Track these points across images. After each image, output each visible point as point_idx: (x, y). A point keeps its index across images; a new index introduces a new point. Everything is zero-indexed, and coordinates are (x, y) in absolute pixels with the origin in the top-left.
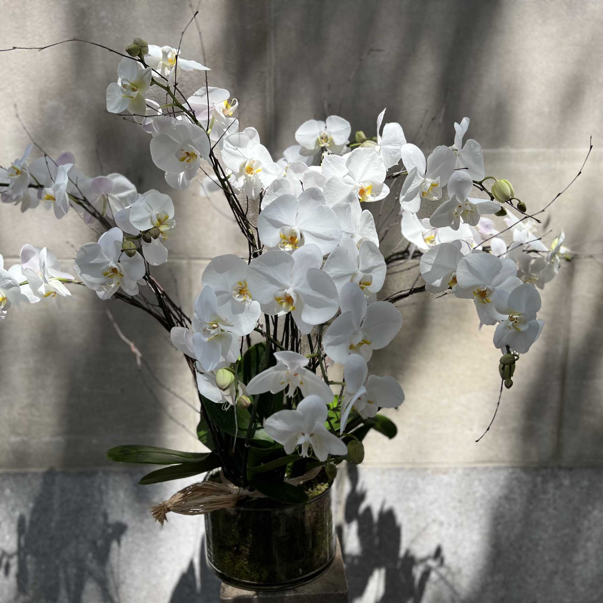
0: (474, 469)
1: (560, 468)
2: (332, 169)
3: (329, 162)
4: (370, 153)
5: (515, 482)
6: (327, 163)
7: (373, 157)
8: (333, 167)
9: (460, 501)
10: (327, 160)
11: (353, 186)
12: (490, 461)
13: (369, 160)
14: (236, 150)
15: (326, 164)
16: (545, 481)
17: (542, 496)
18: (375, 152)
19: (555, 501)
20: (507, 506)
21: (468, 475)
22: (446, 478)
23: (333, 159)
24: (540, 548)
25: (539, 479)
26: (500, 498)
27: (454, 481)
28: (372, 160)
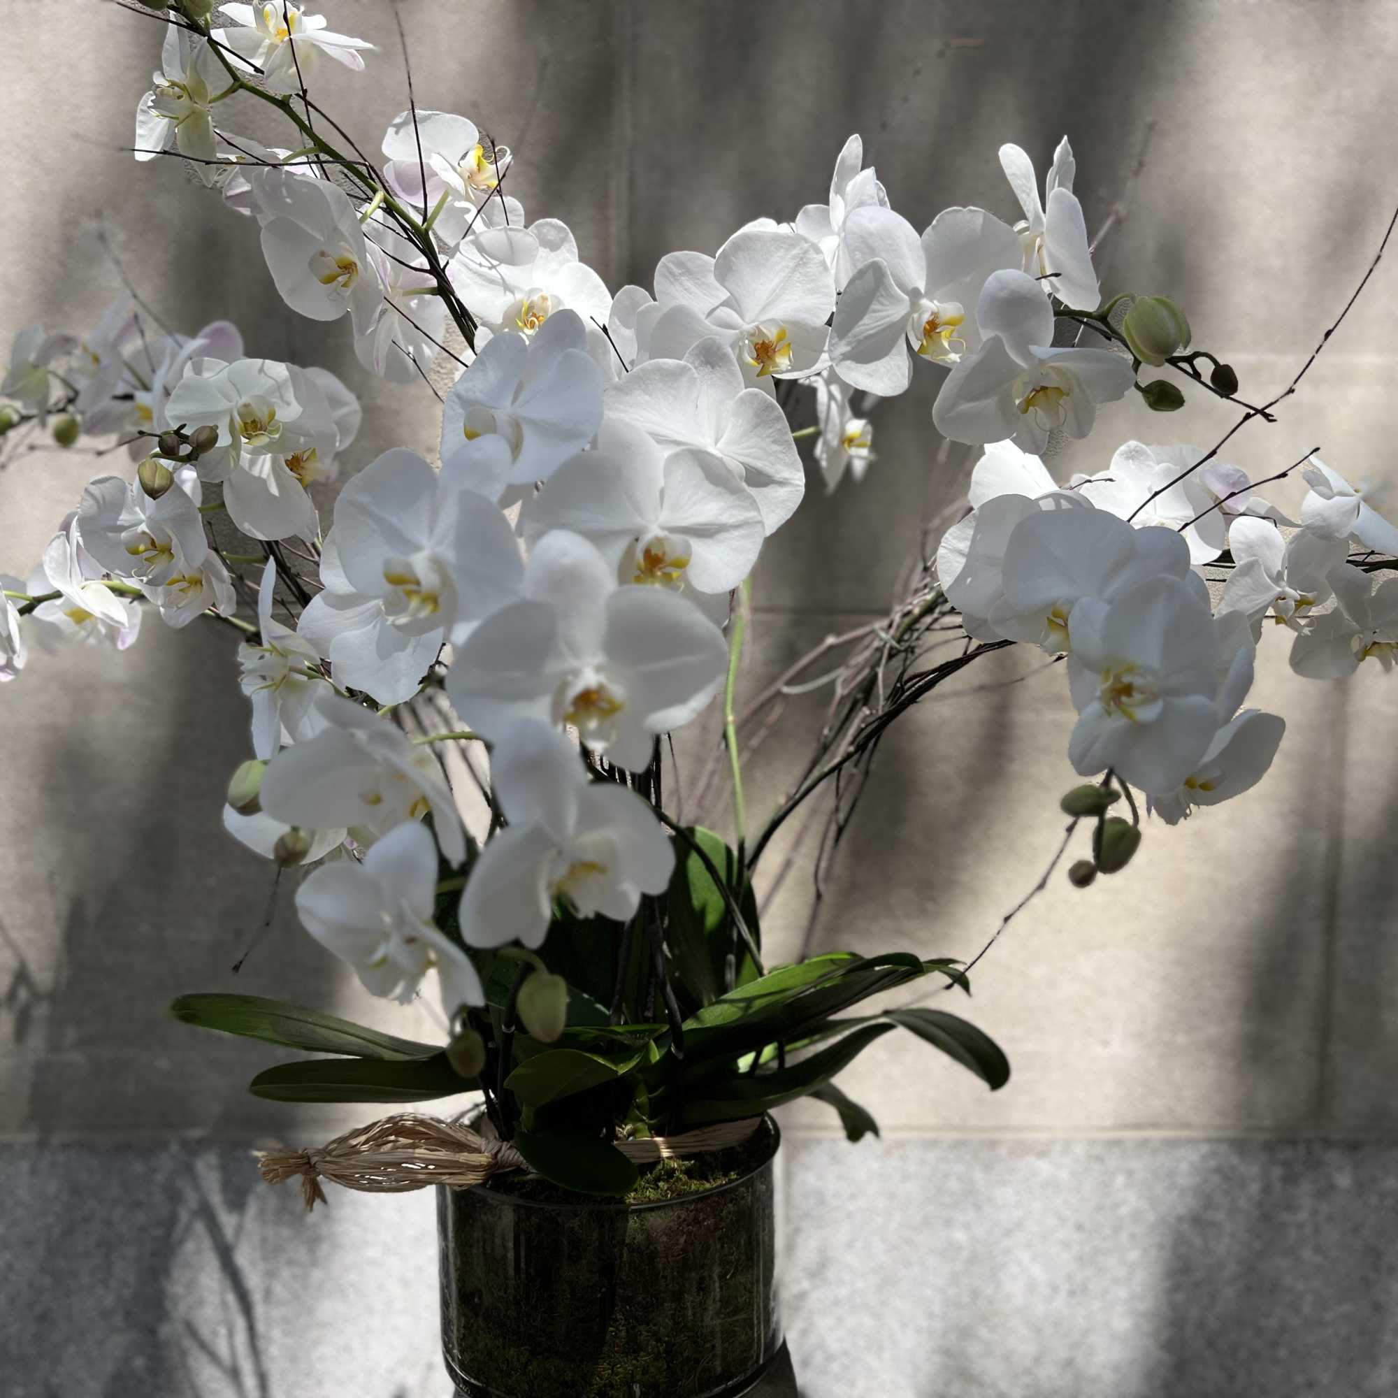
0: (1117, 1143)
1: (1328, 1143)
2: (686, 290)
3: (676, 270)
4: (793, 246)
5: (1216, 1179)
6: (671, 273)
7: (802, 259)
8: (689, 284)
9: (1079, 1227)
10: (671, 266)
11: (737, 331)
12: (1155, 1126)
13: (791, 265)
14: (490, 268)
15: (668, 274)
16: (1290, 1179)
17: (1286, 1217)
18: (806, 245)
19: (1317, 1230)
20: (1198, 1242)
21: (1100, 1159)
22: (1044, 1167)
23: (689, 265)
24: (1282, 1353)
25: (1277, 1172)
26: (1180, 1219)
27: (1064, 1175)
28: (798, 265)
